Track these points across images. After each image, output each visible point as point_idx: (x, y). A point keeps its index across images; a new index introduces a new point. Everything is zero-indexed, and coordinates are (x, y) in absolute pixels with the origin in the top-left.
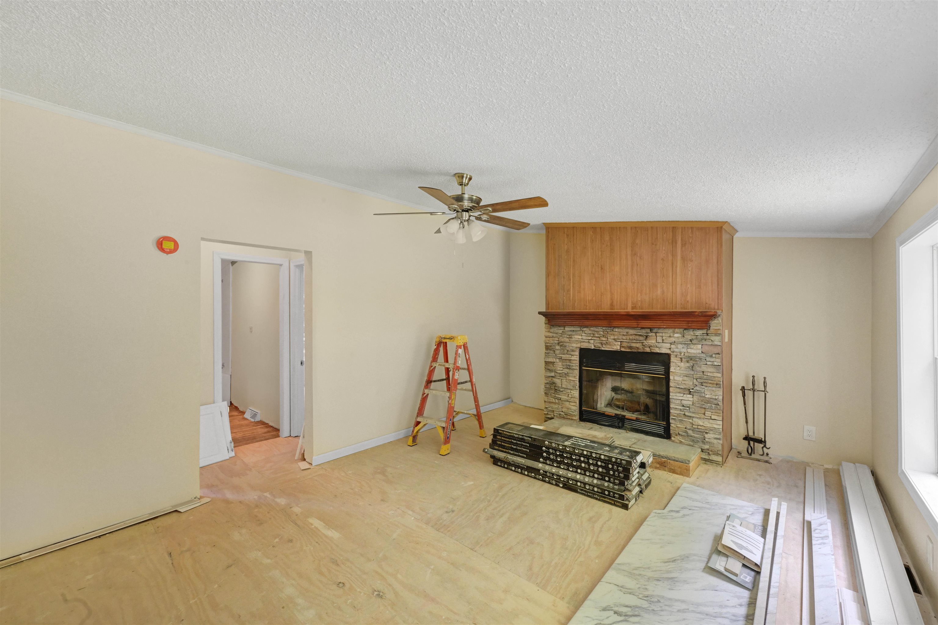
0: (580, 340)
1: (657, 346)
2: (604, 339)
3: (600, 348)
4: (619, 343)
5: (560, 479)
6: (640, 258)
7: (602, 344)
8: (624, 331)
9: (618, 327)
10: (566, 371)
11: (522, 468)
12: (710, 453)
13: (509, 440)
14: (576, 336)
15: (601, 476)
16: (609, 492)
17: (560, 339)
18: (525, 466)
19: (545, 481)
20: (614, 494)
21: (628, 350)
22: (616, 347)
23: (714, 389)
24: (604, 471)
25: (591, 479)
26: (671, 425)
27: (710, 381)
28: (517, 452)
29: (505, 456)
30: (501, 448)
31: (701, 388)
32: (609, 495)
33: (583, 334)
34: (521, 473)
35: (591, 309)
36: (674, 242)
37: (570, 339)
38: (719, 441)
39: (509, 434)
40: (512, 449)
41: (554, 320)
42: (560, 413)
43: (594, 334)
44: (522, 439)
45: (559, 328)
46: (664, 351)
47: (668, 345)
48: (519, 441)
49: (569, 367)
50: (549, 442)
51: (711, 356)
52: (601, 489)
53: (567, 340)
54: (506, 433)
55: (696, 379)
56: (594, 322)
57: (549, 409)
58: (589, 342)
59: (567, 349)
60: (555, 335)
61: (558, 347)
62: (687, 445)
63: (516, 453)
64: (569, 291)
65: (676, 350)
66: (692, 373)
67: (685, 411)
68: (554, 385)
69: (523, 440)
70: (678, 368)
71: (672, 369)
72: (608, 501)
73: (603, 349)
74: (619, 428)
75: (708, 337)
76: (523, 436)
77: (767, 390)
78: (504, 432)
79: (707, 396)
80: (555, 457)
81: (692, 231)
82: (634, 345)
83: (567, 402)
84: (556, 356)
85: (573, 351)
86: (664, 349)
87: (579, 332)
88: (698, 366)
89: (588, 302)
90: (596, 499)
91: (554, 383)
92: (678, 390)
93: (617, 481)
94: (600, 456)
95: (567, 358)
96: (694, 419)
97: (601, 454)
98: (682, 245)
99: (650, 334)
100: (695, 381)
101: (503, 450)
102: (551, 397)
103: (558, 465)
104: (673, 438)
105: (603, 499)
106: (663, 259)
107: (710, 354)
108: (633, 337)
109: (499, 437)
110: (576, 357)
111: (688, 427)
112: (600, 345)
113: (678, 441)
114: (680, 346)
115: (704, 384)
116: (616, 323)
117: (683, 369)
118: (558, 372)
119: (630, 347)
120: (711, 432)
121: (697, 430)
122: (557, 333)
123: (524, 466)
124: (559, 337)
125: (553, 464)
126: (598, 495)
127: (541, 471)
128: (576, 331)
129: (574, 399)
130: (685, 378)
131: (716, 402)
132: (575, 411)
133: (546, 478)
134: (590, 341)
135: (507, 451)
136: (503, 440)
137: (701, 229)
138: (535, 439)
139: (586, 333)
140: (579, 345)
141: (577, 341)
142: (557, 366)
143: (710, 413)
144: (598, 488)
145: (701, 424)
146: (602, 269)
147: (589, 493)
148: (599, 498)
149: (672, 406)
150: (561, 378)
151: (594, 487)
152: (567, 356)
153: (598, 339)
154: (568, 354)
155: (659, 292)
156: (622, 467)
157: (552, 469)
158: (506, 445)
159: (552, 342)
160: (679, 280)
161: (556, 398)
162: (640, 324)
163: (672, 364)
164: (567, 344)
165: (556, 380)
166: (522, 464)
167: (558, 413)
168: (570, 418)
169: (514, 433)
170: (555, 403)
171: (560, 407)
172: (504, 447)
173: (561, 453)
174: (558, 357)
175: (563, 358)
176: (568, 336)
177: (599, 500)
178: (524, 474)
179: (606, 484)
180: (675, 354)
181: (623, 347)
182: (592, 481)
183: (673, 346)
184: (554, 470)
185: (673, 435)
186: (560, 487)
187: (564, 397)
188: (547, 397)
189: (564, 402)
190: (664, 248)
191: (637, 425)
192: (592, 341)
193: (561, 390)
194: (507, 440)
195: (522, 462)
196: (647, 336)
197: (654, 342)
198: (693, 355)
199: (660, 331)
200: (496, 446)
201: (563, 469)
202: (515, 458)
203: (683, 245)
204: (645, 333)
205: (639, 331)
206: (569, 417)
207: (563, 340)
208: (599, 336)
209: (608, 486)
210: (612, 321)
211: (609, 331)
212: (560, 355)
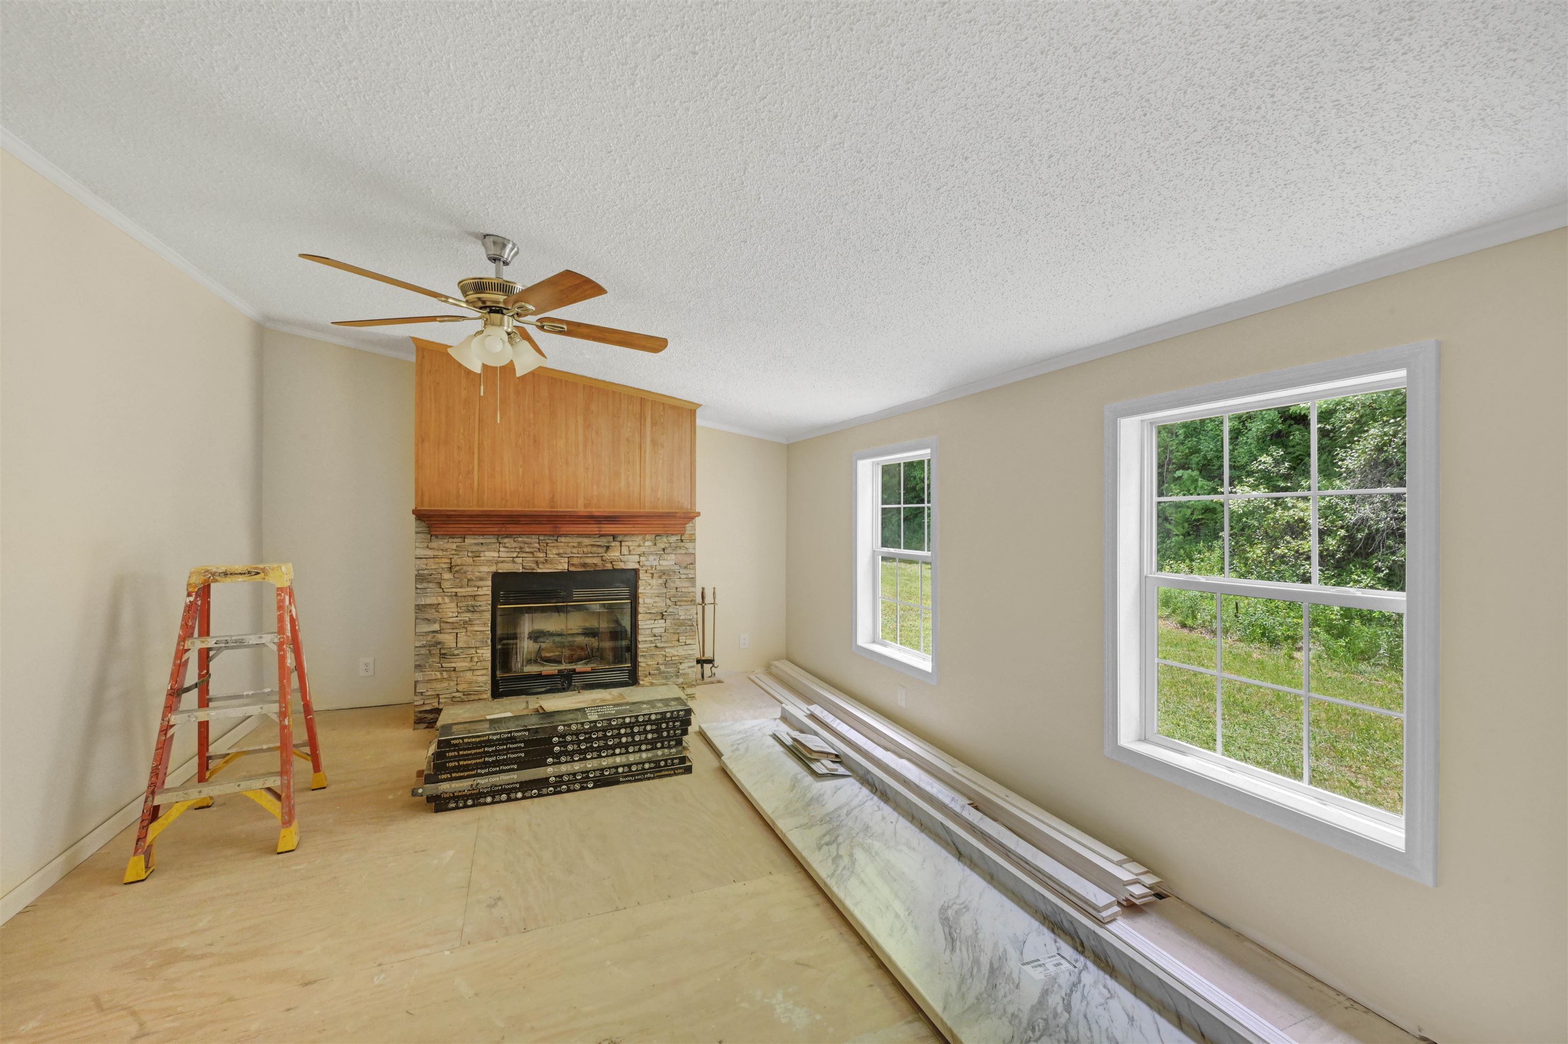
0: (496, 559)
1: (622, 559)
2: (541, 555)
3: (533, 569)
4: (566, 560)
5: (588, 777)
6: (597, 433)
7: (537, 563)
8: (575, 541)
9: (566, 535)
10: (466, 616)
11: (508, 791)
12: (685, 686)
13: (478, 751)
14: (487, 554)
15: (651, 744)
16: (666, 760)
17: (453, 561)
18: (517, 783)
19: (560, 792)
20: (672, 761)
21: (580, 570)
22: (562, 566)
23: (688, 607)
24: (655, 735)
25: (637, 756)
26: (640, 664)
27: (685, 599)
28: (498, 766)
29: (470, 783)
30: (457, 772)
31: (675, 608)
32: (666, 765)
33: (501, 549)
34: (509, 800)
35: (516, 506)
36: (642, 417)
37: (475, 559)
38: (693, 669)
39: (478, 740)
40: (486, 765)
41: (444, 526)
42: (454, 694)
43: (521, 548)
44: (508, 738)
45: (451, 540)
46: (631, 566)
47: (636, 558)
48: (500, 745)
49: (473, 610)
50: (564, 726)
51: (686, 568)
52: (655, 762)
53: (470, 560)
54: (469, 740)
55: (670, 599)
56: (527, 528)
57: (429, 693)
58: (514, 562)
59: (469, 577)
60: (440, 553)
61: (447, 576)
62: (660, 685)
63: (494, 769)
64: (470, 472)
65: (647, 563)
66: (665, 591)
67: (657, 641)
68: (439, 646)
69: (512, 740)
70: (649, 587)
71: (641, 590)
72: (666, 773)
73: (539, 571)
74: (563, 690)
75: (683, 544)
76: (510, 732)
77: (716, 602)
78: (466, 740)
79: (681, 618)
80: (576, 746)
81: (664, 409)
82: (588, 561)
83: (468, 672)
84: (444, 592)
85: (481, 579)
86: (631, 563)
87: (494, 546)
88: (672, 582)
89: (508, 495)
90: (649, 779)
91: (440, 643)
92: (649, 616)
93: (673, 743)
94: (650, 717)
95: (470, 594)
96: (667, 650)
97: (650, 714)
98: (652, 423)
99: (613, 544)
100: (668, 601)
101: (462, 774)
102: (433, 671)
103: (582, 757)
104: (641, 682)
105: (659, 774)
106: (628, 440)
107: (684, 565)
108: (589, 549)
109: (451, 754)
110: (486, 590)
111: (661, 662)
112: (534, 566)
113: (648, 684)
114: (651, 558)
115: (678, 603)
116: (566, 529)
117: (654, 587)
118: (450, 620)
119: (585, 565)
120: (686, 661)
121: (670, 662)
122: (446, 550)
123: (514, 786)
124: (451, 556)
125: (572, 758)
126: (651, 773)
127: (552, 779)
128: (487, 544)
129: (483, 663)
130: (657, 599)
131: (689, 623)
132: (485, 684)
133: (561, 786)
134: (517, 560)
135: (473, 773)
136: (463, 755)
137: (674, 408)
138: (536, 731)
139: (507, 547)
140: (493, 569)
141: (489, 562)
142: (446, 610)
143: (684, 638)
144: (650, 762)
145: (676, 653)
146: (535, 441)
147: (636, 775)
148: (652, 776)
149: (640, 638)
150: (454, 631)
151: (643, 763)
152: (469, 589)
153: (531, 555)
154: (471, 586)
155: (623, 483)
156: (679, 720)
157: (572, 767)
158: (469, 762)
159: (433, 567)
160: (648, 470)
161: (442, 669)
162: (603, 529)
163: (640, 583)
164: (470, 569)
165: (440, 637)
166: (508, 784)
167: (448, 696)
168: (476, 697)
169: (489, 735)
170: (442, 680)
171: (453, 684)
172: (466, 768)
173: (587, 736)
174: (449, 594)
175: (459, 594)
176: (470, 554)
177: (653, 778)
178: (517, 799)
179: (660, 753)
180: (645, 568)
181: (573, 565)
182: (640, 757)
183: (642, 559)
184: (577, 767)
185: (641, 678)
186: (590, 788)
187: (460, 664)
188: (422, 671)
189: (462, 674)
190: (629, 425)
191: (591, 679)
192: (519, 560)
193: (456, 652)
194: (473, 751)
195: (513, 778)
196: (608, 547)
197: (618, 554)
198: (666, 568)
199: (626, 538)
200: (441, 774)
201: (592, 758)
202: (494, 779)
203: (654, 424)
204: (606, 542)
205: (597, 540)
206: (472, 697)
207: (459, 562)
208: (531, 550)
209: (663, 754)
210: (559, 525)
211: (549, 541)
212: (454, 590)
